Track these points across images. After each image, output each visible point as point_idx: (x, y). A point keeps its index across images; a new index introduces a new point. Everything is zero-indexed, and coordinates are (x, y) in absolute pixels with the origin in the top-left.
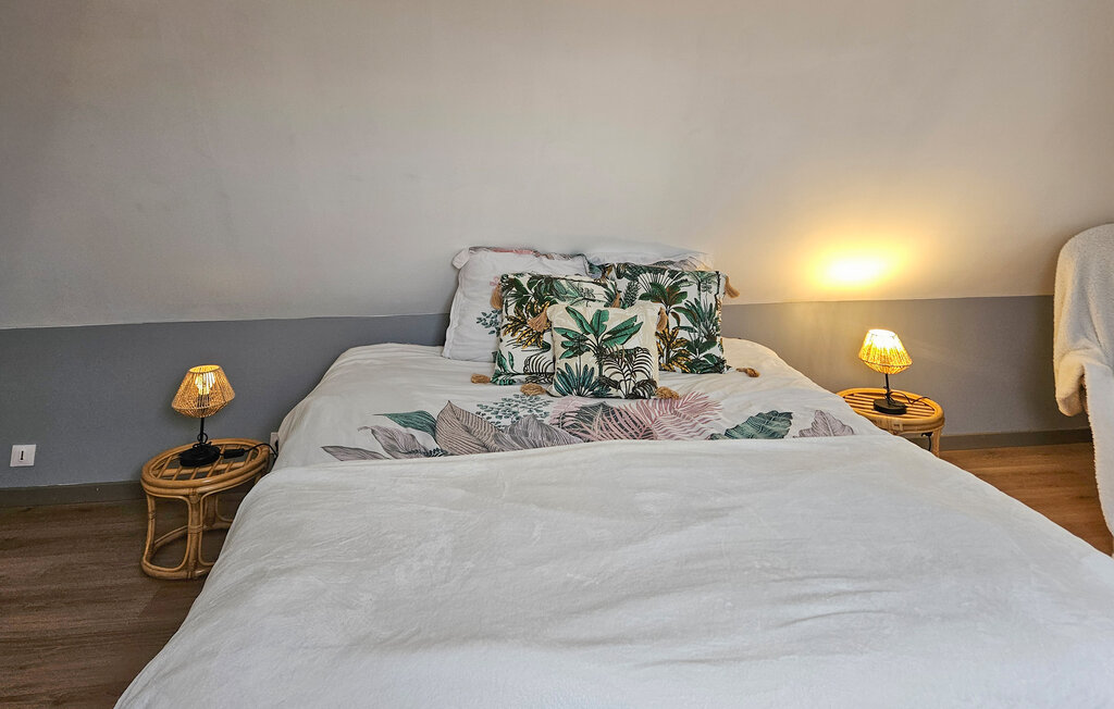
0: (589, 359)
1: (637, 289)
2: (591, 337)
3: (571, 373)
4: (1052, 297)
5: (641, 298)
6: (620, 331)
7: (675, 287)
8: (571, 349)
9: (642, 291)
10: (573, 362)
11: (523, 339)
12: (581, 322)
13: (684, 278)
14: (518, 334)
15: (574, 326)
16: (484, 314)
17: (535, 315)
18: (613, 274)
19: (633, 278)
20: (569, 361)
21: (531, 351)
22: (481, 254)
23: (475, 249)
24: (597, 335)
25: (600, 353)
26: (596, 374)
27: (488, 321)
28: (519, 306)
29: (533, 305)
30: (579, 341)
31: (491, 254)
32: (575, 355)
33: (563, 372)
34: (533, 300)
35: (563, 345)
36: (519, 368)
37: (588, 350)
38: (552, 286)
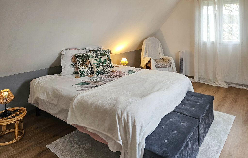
0: (101, 68)
1: (98, 55)
2: (100, 63)
3: (99, 71)
4: (142, 49)
5: (99, 56)
6: (104, 62)
7: (104, 53)
8: (98, 66)
9: (99, 55)
10: (99, 69)
11: (85, 67)
12: (97, 61)
13: (105, 51)
14: (84, 66)
15: (97, 62)
16: (71, 64)
17: (86, 62)
18: (92, 52)
19: (96, 52)
20: (98, 69)
21: (87, 69)
22: (68, 50)
23: (67, 49)
24: (101, 63)
25: (103, 66)
26: (103, 70)
27: (72, 65)
28: (82, 60)
29: (85, 60)
30: (99, 65)
31: (70, 50)
32: (99, 67)
33: (97, 71)
34: (85, 59)
35: (96, 66)
36: (86, 73)
37: (101, 66)
38: (87, 55)
